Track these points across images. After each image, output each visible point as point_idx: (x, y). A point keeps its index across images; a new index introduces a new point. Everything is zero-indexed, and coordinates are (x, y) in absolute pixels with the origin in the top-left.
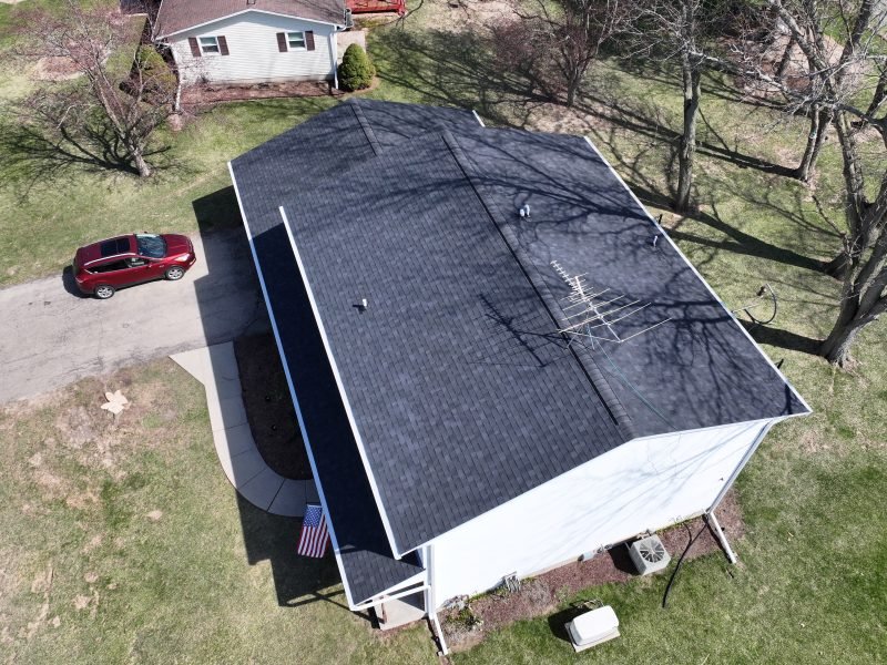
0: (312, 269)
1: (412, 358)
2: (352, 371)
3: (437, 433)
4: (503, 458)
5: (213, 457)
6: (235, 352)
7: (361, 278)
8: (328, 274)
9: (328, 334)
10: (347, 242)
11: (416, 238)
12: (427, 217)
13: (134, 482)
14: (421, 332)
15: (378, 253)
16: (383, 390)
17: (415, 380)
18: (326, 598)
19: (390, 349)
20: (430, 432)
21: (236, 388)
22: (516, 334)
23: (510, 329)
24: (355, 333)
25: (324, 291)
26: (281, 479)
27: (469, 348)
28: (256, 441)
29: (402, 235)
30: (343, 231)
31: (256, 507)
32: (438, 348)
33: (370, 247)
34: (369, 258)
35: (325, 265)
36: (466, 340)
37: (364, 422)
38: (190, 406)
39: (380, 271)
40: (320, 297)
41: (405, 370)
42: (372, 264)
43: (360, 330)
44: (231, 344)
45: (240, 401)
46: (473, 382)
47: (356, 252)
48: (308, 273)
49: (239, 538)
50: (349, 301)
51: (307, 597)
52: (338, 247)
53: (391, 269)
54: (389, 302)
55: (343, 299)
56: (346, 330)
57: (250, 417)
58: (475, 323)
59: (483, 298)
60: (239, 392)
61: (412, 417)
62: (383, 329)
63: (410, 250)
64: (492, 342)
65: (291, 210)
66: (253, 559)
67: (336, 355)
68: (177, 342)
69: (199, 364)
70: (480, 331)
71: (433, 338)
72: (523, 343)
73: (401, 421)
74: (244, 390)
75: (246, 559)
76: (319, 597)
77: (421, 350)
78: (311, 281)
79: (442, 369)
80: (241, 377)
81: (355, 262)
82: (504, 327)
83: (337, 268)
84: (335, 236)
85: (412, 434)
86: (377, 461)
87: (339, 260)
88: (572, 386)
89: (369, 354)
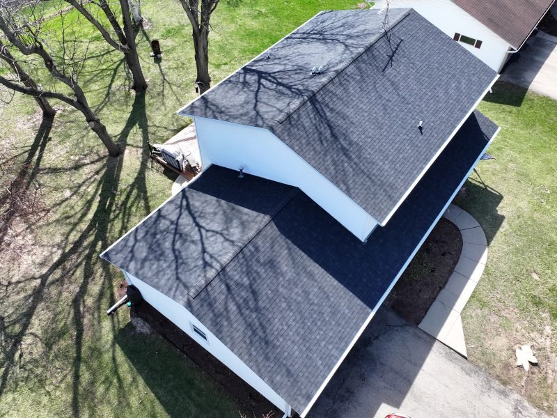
0: (415, 172)
1: (430, 94)
2: (453, 120)
3: (453, 73)
4: (445, 47)
5: (487, 272)
6: (423, 317)
7: (405, 137)
8: (412, 159)
9: (444, 141)
10: (387, 157)
11: (366, 114)
12: (349, 113)
13: (537, 303)
14: (416, 94)
15: (385, 133)
16: (451, 101)
17: (438, 89)
18: (483, 183)
19: (432, 106)
20: (454, 75)
21: (443, 295)
22: (394, 52)
23: (393, 56)
24: (435, 126)
25: (423, 157)
26: (462, 232)
27: (411, 70)
28: (458, 258)
29: (367, 123)
30: (381, 163)
31: (485, 233)
32: (419, 84)
33: (383, 140)
34: (390, 137)
35: (408, 164)
36: (408, 72)
37: (469, 105)
38: (478, 311)
39: (395, 127)
40: (427, 157)
41: (437, 95)
42: (393, 134)
43: (432, 124)
44: (420, 326)
45: (447, 286)
46: (424, 65)
47: (390, 147)
48: (418, 173)
49: (501, 230)
50: (421, 138)
51: (490, 190)
52: (393, 162)
53: (391, 121)
54: (410, 115)
55: (423, 141)
56: (436, 133)
57: (451, 272)
58: (398, 70)
59: (384, 70)
60: (443, 291)
61: (454, 85)
62: (425, 113)
63: (375, 115)
64: (403, 61)
65: (383, 213)
66: (503, 218)
67: (451, 132)
68: (453, 365)
69: (452, 331)
70: (401, 68)
71: (415, 87)
72: (397, 49)
73: (458, 88)
74: (441, 288)
75: (505, 220)
76: (485, 186)
77: (424, 91)
78: (422, 168)
79: (427, 79)
80: (435, 299)
81: (397, 145)
82: (394, 58)
83: (406, 155)
84: (387, 167)
85: (460, 83)
86: (477, 94)
87: (401, 156)
88: (404, 29)
89: (440, 115)
